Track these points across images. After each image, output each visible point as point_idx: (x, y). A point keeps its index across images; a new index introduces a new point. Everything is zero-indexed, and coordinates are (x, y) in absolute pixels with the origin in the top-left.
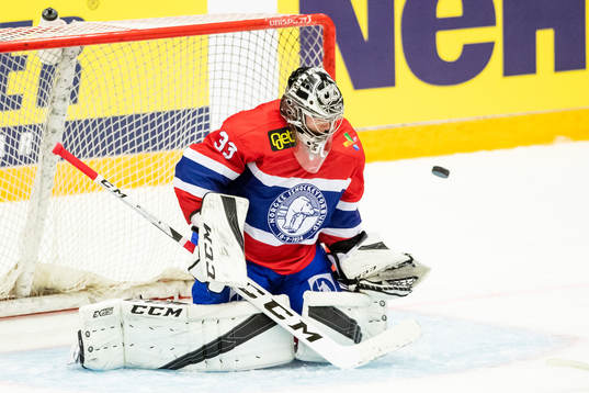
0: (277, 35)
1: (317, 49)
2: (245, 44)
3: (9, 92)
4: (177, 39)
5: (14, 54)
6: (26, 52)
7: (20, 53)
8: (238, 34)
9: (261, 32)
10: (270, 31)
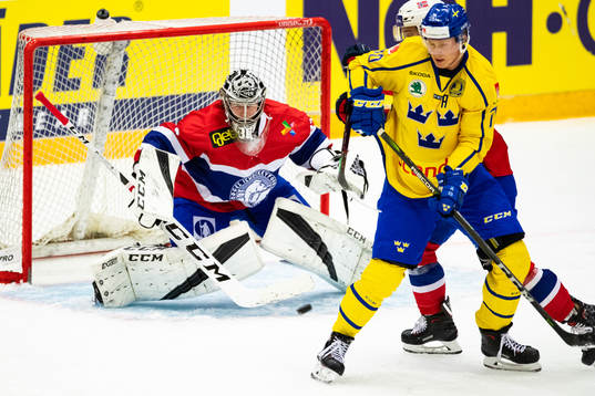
0: (284, 33)
1: (317, 45)
2: (259, 41)
3: (70, 76)
4: (205, 36)
5: (74, 46)
6: (83, 45)
7: (79, 45)
8: (253, 33)
9: (272, 31)
10: (280, 30)
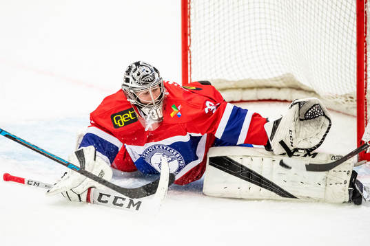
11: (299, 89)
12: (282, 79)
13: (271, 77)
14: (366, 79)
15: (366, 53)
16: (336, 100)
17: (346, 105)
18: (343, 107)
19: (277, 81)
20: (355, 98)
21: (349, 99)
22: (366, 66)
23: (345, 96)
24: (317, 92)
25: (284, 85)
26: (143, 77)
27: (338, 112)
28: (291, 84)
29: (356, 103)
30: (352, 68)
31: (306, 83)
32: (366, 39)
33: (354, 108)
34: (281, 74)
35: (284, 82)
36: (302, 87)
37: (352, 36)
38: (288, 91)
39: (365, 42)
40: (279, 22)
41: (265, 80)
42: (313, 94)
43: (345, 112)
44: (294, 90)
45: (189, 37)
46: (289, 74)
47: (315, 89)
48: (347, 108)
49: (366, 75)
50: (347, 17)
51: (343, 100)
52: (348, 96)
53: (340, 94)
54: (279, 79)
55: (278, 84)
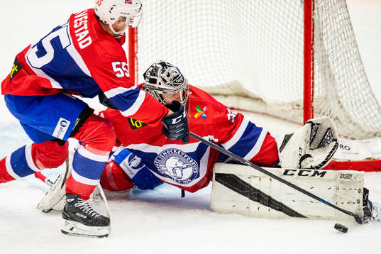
11: (246, 96)
12: (229, 87)
13: (218, 84)
14: (313, 87)
15: (313, 61)
16: (283, 107)
17: (293, 112)
18: (290, 115)
19: (224, 88)
20: (302, 106)
21: (296, 107)
22: (313, 73)
23: (292, 104)
24: (264, 100)
25: (231, 92)
26: (175, 78)
27: (285, 120)
28: (237, 91)
29: (302, 111)
30: (299, 75)
31: (253, 91)
32: (313, 47)
33: (300, 116)
34: (228, 81)
35: (231, 89)
36: (249, 95)
37: (299, 44)
38: (235, 98)
39: (312, 49)
40: (226, 29)
41: (212, 88)
42: (259, 101)
43: (292, 120)
44: (241, 98)
45: (135, 44)
46: (236, 82)
47: (262, 97)
48: (294, 116)
49: (313, 83)
50: (295, 24)
51: (290, 108)
52: (295, 104)
53: (286, 101)
54: (225, 86)
55: (225, 92)
